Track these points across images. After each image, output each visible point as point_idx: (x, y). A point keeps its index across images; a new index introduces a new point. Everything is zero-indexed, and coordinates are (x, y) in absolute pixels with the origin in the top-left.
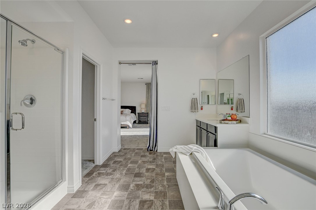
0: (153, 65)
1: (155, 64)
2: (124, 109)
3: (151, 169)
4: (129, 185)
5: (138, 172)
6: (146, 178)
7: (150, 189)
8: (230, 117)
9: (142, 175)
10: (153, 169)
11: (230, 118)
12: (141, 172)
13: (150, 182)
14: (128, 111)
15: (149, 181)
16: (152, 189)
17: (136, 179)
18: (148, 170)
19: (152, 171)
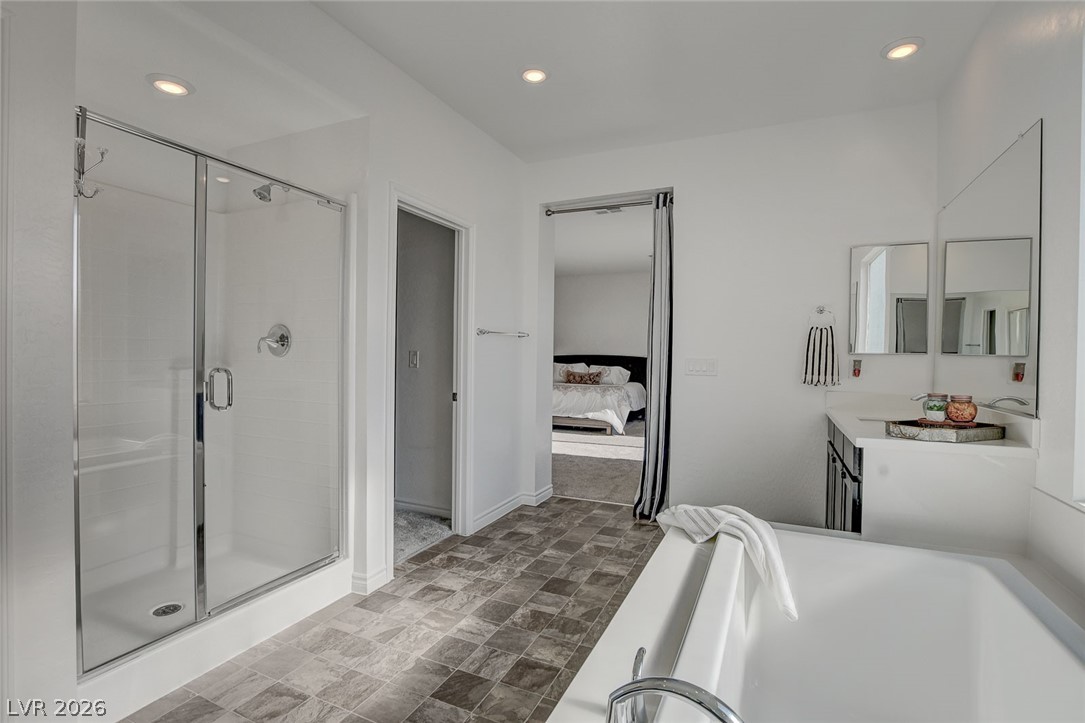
0: (658, 207)
1: (665, 205)
2: (606, 367)
3: (611, 575)
4: (513, 609)
5: (562, 577)
6: (576, 601)
7: (568, 636)
8: (943, 413)
9: (568, 589)
10: (617, 576)
11: (939, 416)
12: (570, 579)
13: (583, 615)
14: (619, 374)
15: (582, 610)
16: (577, 637)
17: (548, 597)
18: (597, 577)
19: (608, 584)
